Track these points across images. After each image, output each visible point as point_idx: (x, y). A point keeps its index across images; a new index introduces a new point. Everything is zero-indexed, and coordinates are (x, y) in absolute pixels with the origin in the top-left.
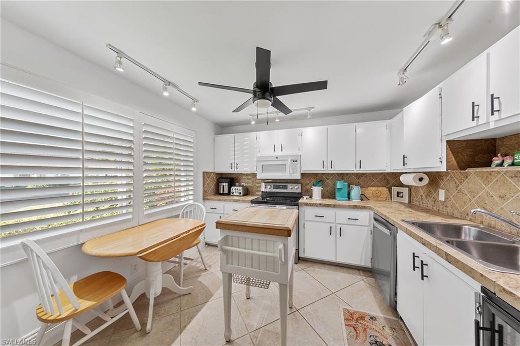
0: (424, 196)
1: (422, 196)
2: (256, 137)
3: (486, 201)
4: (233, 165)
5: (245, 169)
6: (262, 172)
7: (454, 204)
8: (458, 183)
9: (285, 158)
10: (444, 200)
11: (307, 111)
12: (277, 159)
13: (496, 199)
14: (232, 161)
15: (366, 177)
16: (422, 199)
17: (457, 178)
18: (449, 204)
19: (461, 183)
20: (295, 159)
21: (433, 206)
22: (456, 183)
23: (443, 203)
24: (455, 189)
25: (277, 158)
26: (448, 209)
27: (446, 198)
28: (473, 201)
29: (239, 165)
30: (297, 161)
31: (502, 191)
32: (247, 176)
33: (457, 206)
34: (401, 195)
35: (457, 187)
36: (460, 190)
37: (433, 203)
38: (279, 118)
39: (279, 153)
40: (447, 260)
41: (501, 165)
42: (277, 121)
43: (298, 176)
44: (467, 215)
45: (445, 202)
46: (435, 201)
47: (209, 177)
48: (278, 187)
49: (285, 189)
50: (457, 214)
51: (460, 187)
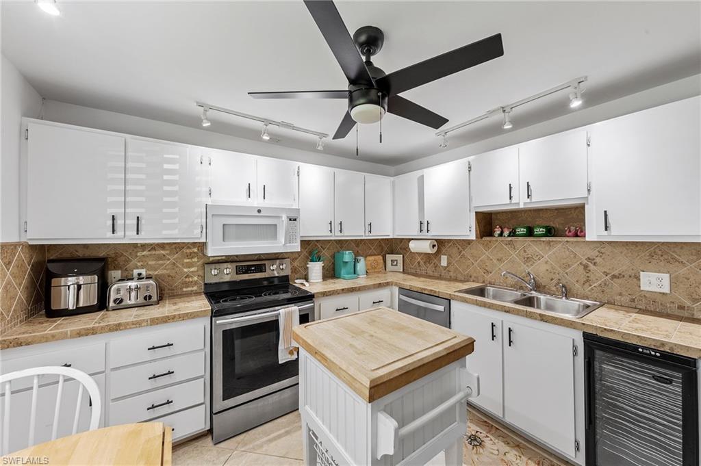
0: (422, 263)
1: (419, 263)
2: (201, 159)
3: (487, 264)
4: (119, 222)
5: (164, 232)
6: (224, 241)
7: (457, 268)
8: (461, 249)
9: (275, 213)
10: (446, 265)
11: (316, 137)
12: (258, 214)
13: (495, 262)
14: (118, 211)
15: (364, 244)
16: (420, 266)
17: (460, 245)
18: (452, 268)
19: (464, 249)
20: (293, 215)
21: (433, 271)
22: (459, 249)
23: (445, 268)
24: (457, 254)
25: (259, 211)
26: (451, 274)
27: (449, 264)
28: (475, 264)
29: (142, 222)
30: (295, 220)
31: (500, 255)
32: (154, 249)
33: (461, 270)
34: (395, 263)
35: (460, 252)
36: (463, 256)
37: (433, 269)
38: (269, 134)
39: (256, 201)
40: (542, 320)
41: (501, 235)
42: (266, 138)
43: (296, 247)
44: (471, 277)
45: (447, 267)
46: (435, 267)
47: (10, 263)
48: (247, 270)
49: (261, 271)
50: (460, 277)
51: (463, 252)
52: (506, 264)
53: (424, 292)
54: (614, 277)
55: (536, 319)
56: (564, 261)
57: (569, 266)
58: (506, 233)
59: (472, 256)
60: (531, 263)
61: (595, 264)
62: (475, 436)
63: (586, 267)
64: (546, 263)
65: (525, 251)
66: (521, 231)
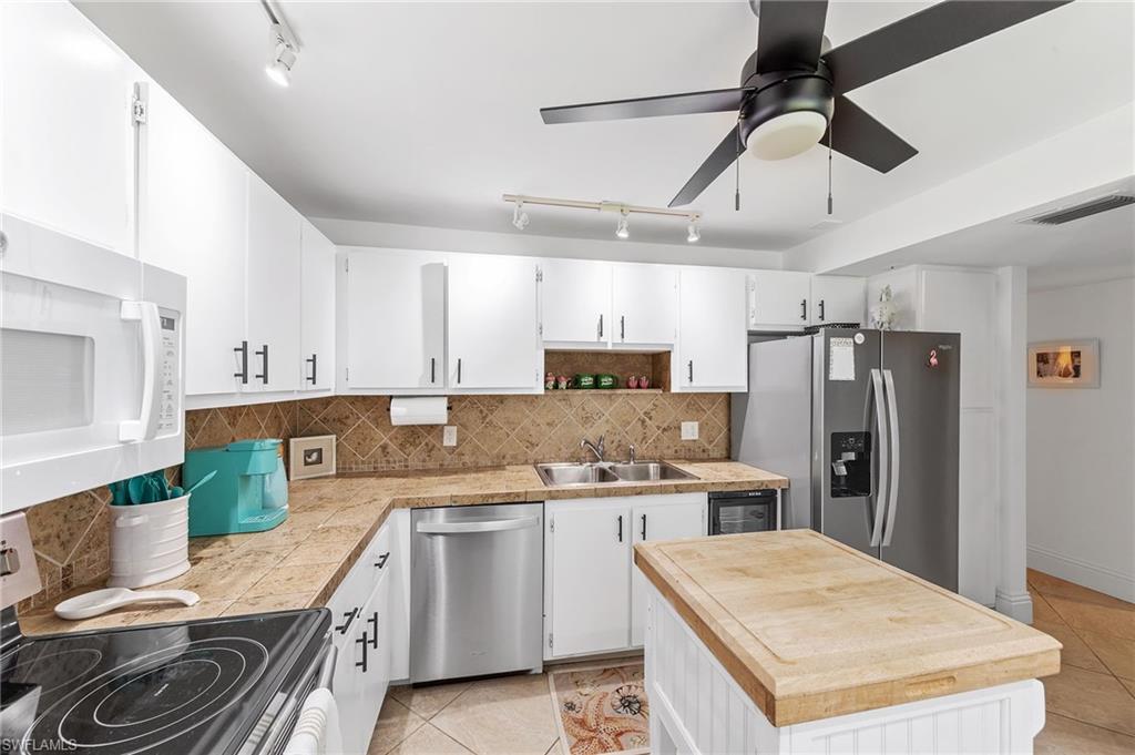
1: (384, 448)
3: (531, 433)
7: (477, 447)
8: (485, 411)
10: (455, 444)
13: (544, 427)
17: (484, 405)
18: (467, 448)
19: (492, 412)
21: (424, 461)
22: (481, 412)
23: (452, 450)
24: (479, 421)
26: (466, 459)
27: (460, 441)
28: (513, 435)
33: (485, 448)
34: (314, 456)
35: (484, 418)
36: (490, 423)
37: (424, 455)
40: (677, 492)
41: (556, 386)
44: (504, 457)
45: (457, 447)
46: (431, 451)
50: (484, 461)
51: (490, 417)
52: (560, 429)
53: (490, 501)
54: (665, 430)
55: (671, 493)
56: (624, 418)
57: (629, 423)
58: (563, 384)
59: (508, 422)
60: (590, 424)
61: (650, 419)
62: (623, 698)
63: (643, 422)
64: (607, 421)
65: (584, 409)
66: (587, 381)
